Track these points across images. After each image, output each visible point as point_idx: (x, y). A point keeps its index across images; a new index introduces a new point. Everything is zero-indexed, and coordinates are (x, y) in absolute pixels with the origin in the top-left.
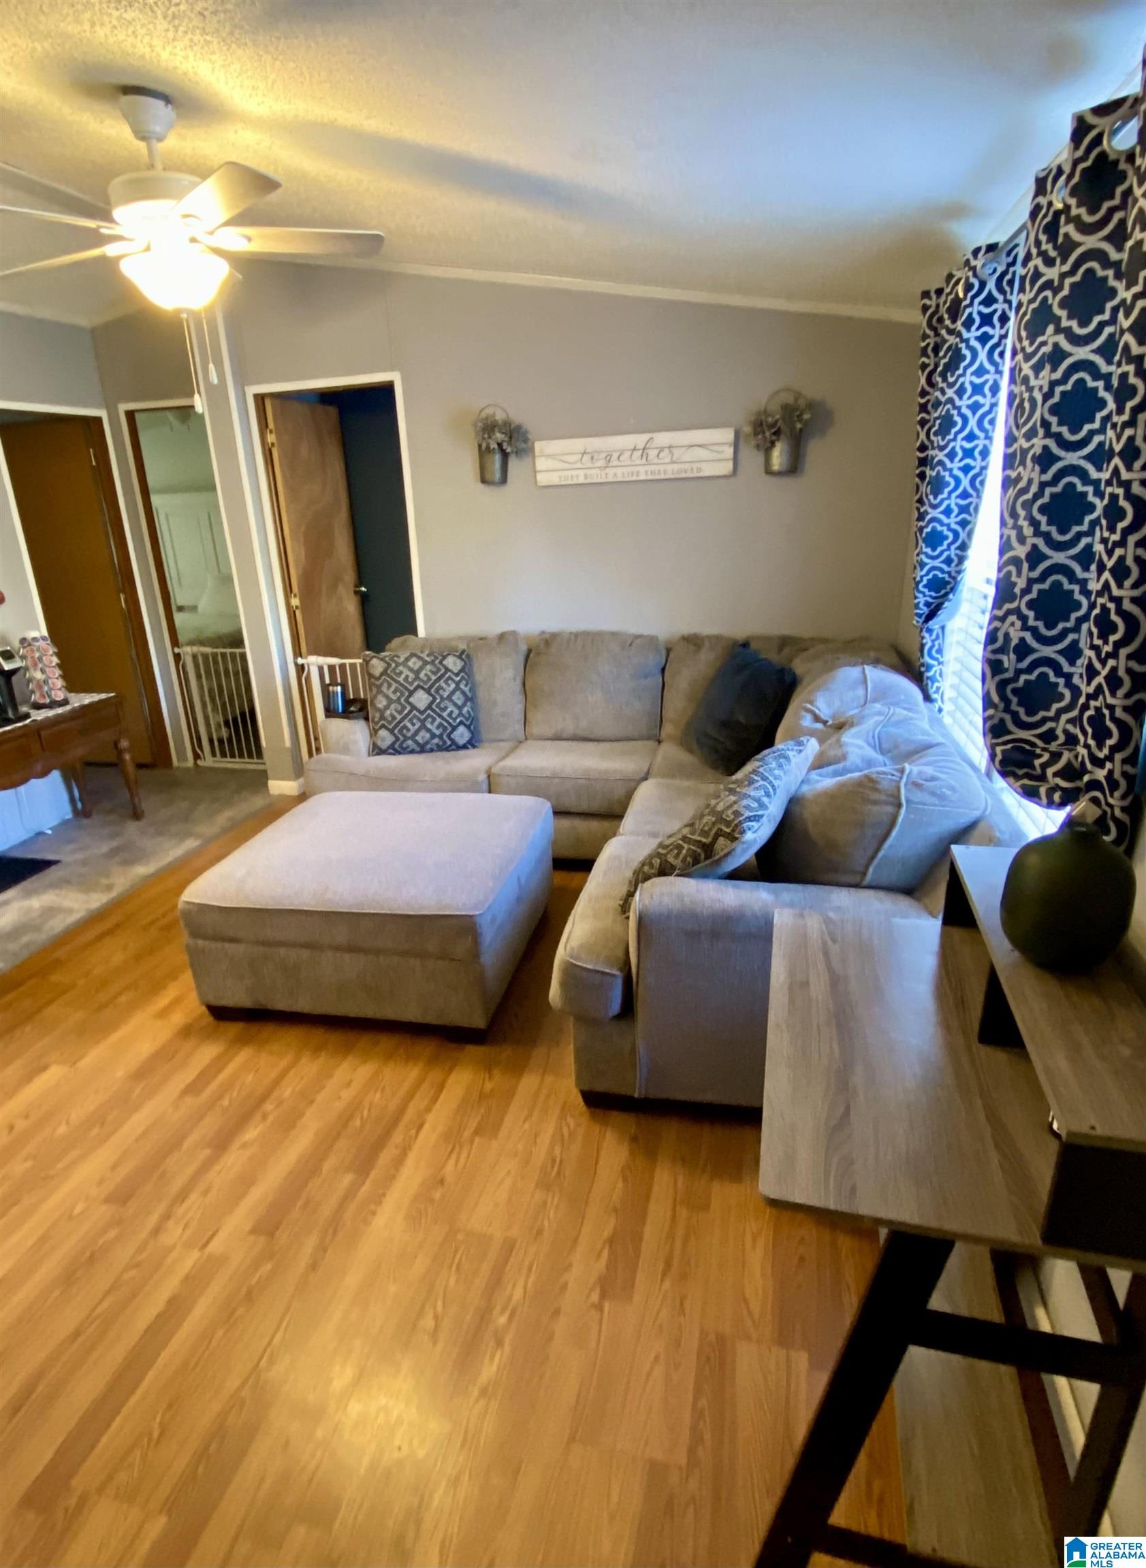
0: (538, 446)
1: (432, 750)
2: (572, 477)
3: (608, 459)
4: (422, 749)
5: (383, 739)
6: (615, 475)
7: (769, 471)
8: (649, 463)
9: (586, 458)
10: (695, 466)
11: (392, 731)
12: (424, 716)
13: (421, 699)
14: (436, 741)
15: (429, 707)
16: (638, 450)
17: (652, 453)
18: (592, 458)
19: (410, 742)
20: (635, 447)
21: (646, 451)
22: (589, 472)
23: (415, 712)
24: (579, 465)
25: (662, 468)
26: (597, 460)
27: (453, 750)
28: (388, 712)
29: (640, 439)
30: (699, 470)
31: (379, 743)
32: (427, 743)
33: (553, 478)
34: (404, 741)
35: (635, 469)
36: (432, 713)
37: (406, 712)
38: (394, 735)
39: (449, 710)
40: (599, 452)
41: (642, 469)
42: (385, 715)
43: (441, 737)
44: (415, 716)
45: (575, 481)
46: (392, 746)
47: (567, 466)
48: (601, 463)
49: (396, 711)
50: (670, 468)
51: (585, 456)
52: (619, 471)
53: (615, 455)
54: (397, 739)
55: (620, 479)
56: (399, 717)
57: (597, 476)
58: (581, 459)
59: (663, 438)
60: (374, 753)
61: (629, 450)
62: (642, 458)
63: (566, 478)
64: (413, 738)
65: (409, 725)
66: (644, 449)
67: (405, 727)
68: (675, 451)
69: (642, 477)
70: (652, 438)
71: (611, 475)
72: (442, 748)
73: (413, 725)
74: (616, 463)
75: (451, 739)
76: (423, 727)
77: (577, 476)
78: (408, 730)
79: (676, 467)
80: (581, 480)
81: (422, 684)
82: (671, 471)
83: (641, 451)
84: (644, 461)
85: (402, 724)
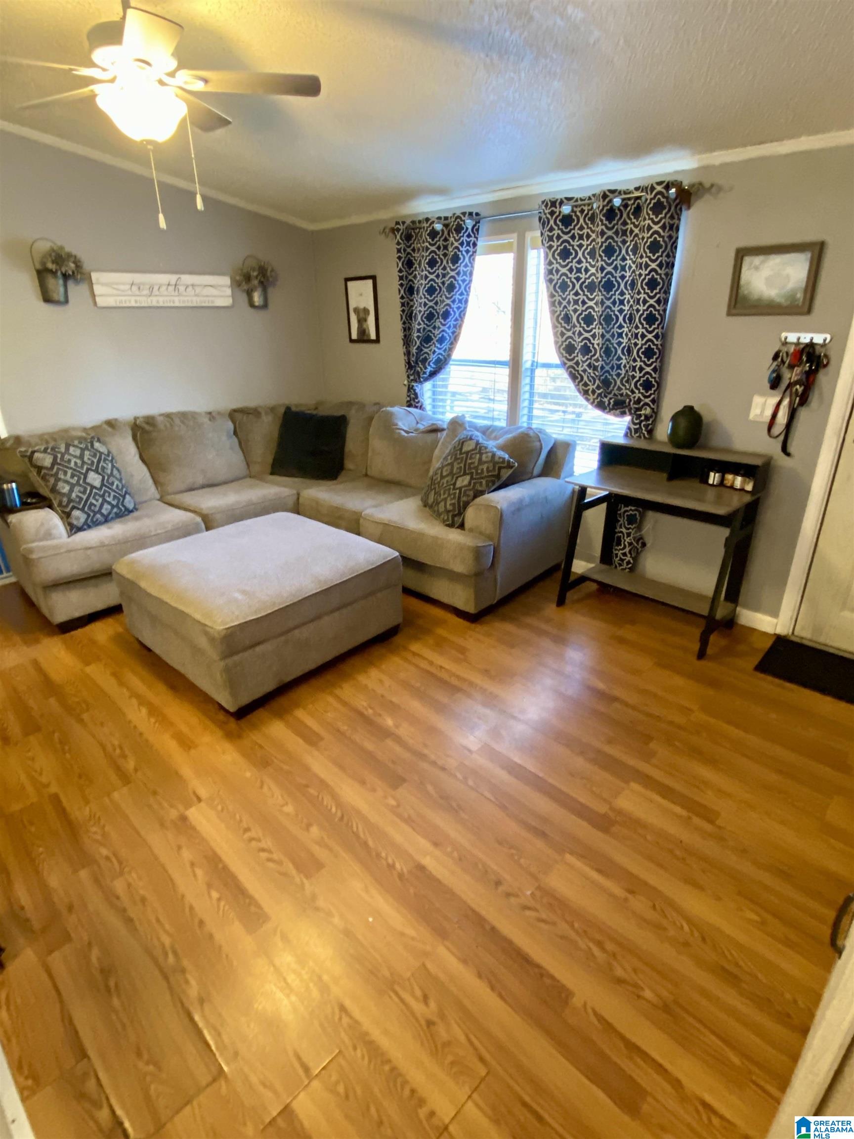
0: (94, 276)
1: (112, 518)
2: (125, 302)
3: (151, 288)
4: (107, 520)
5: (78, 518)
6: (158, 302)
7: (252, 305)
8: (179, 295)
9: (134, 288)
10: (211, 299)
11: (82, 510)
12: (102, 492)
13: (94, 479)
14: (115, 510)
15: (103, 485)
16: (171, 285)
17: (182, 289)
18: (139, 288)
19: (98, 516)
20: (169, 283)
21: (177, 287)
22: (138, 298)
23: (94, 490)
24: (129, 292)
25: (189, 299)
26: (143, 290)
27: (126, 515)
28: (74, 495)
29: (173, 278)
30: (213, 302)
31: (75, 522)
32: (110, 513)
33: (111, 302)
34: (94, 516)
35: (172, 298)
36: (107, 489)
37: (88, 492)
38: (86, 513)
39: (115, 484)
40: (144, 284)
41: (176, 299)
42: (72, 498)
43: (117, 506)
44: (96, 493)
45: (128, 304)
46: (86, 523)
47: (119, 293)
48: (146, 292)
49: (81, 492)
50: (194, 299)
51: (133, 287)
52: (161, 299)
53: (156, 288)
54: (89, 515)
55: (161, 304)
56: (85, 497)
57: (144, 302)
58: (131, 289)
59: (187, 279)
60: (73, 531)
61: (165, 285)
62: (175, 290)
63: (121, 302)
64: (99, 511)
65: (94, 502)
66: (176, 285)
67: (92, 504)
68: (196, 288)
69: (177, 304)
70: (179, 278)
71: (154, 301)
72: (119, 516)
73: (97, 501)
74: (157, 293)
75: (124, 506)
76: (104, 501)
77: (130, 301)
78: (95, 506)
79: (198, 299)
80: (133, 304)
81: (89, 467)
82: (196, 301)
83: (174, 287)
84: (176, 293)
85: (89, 503)
